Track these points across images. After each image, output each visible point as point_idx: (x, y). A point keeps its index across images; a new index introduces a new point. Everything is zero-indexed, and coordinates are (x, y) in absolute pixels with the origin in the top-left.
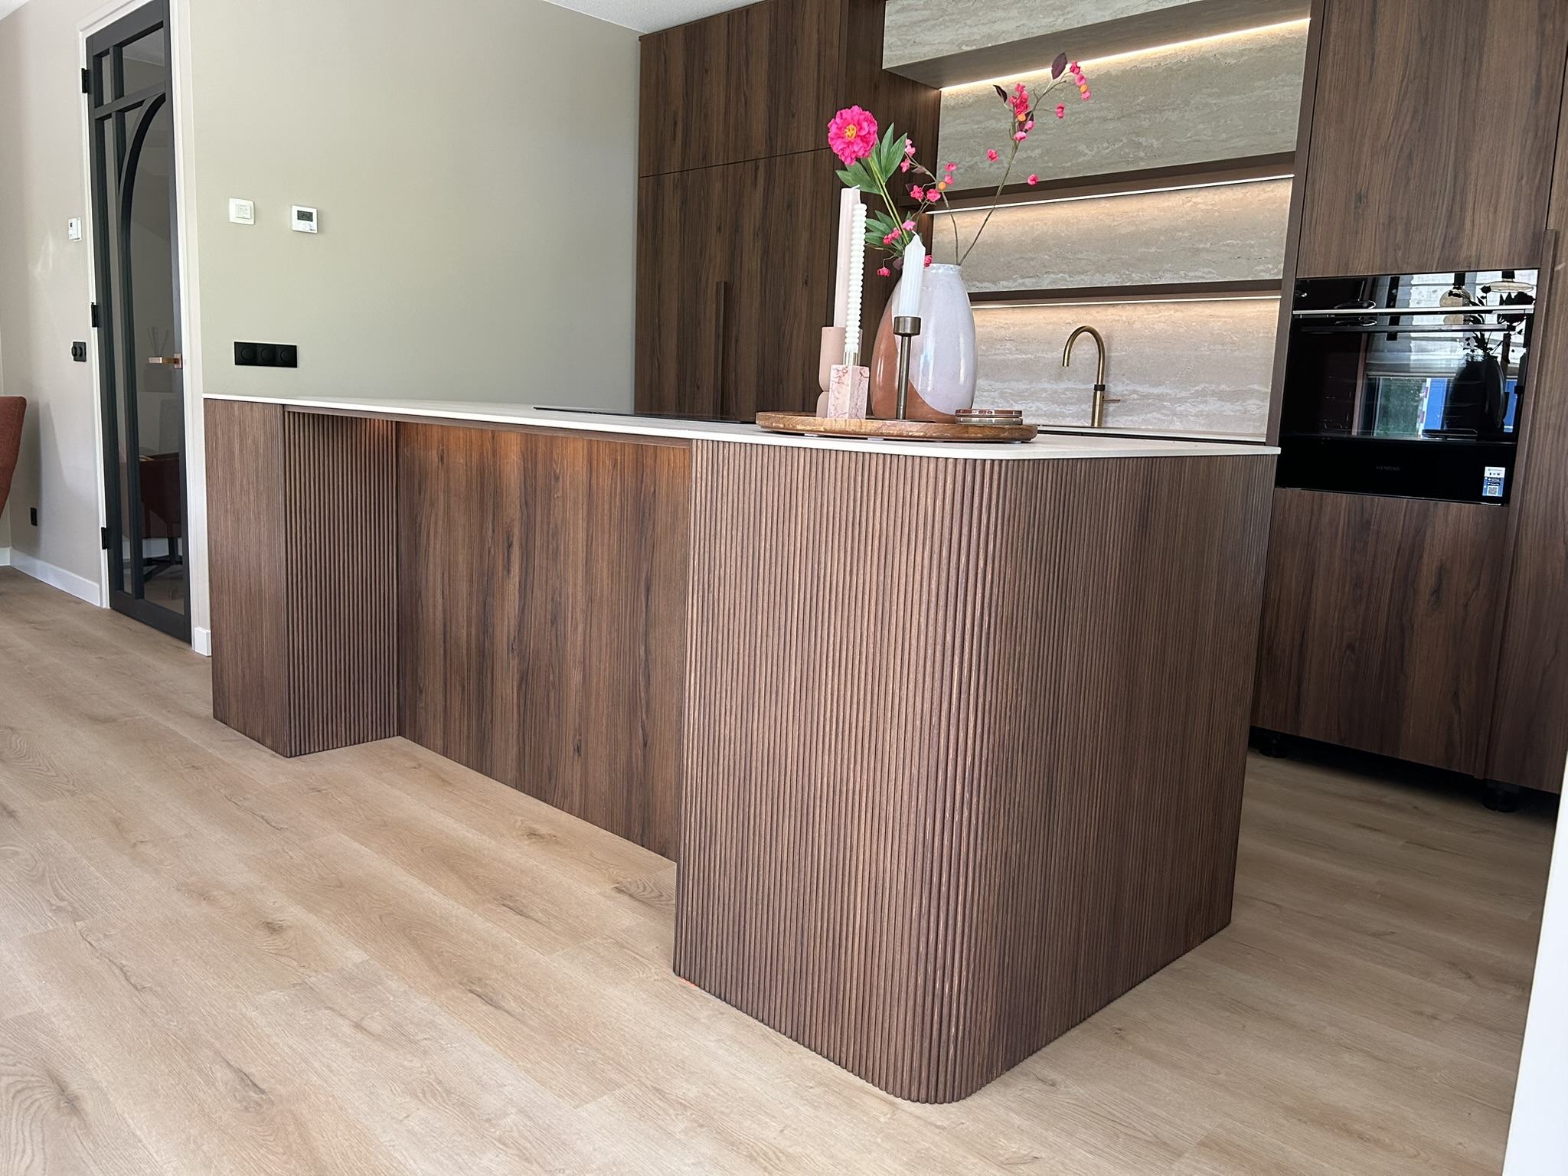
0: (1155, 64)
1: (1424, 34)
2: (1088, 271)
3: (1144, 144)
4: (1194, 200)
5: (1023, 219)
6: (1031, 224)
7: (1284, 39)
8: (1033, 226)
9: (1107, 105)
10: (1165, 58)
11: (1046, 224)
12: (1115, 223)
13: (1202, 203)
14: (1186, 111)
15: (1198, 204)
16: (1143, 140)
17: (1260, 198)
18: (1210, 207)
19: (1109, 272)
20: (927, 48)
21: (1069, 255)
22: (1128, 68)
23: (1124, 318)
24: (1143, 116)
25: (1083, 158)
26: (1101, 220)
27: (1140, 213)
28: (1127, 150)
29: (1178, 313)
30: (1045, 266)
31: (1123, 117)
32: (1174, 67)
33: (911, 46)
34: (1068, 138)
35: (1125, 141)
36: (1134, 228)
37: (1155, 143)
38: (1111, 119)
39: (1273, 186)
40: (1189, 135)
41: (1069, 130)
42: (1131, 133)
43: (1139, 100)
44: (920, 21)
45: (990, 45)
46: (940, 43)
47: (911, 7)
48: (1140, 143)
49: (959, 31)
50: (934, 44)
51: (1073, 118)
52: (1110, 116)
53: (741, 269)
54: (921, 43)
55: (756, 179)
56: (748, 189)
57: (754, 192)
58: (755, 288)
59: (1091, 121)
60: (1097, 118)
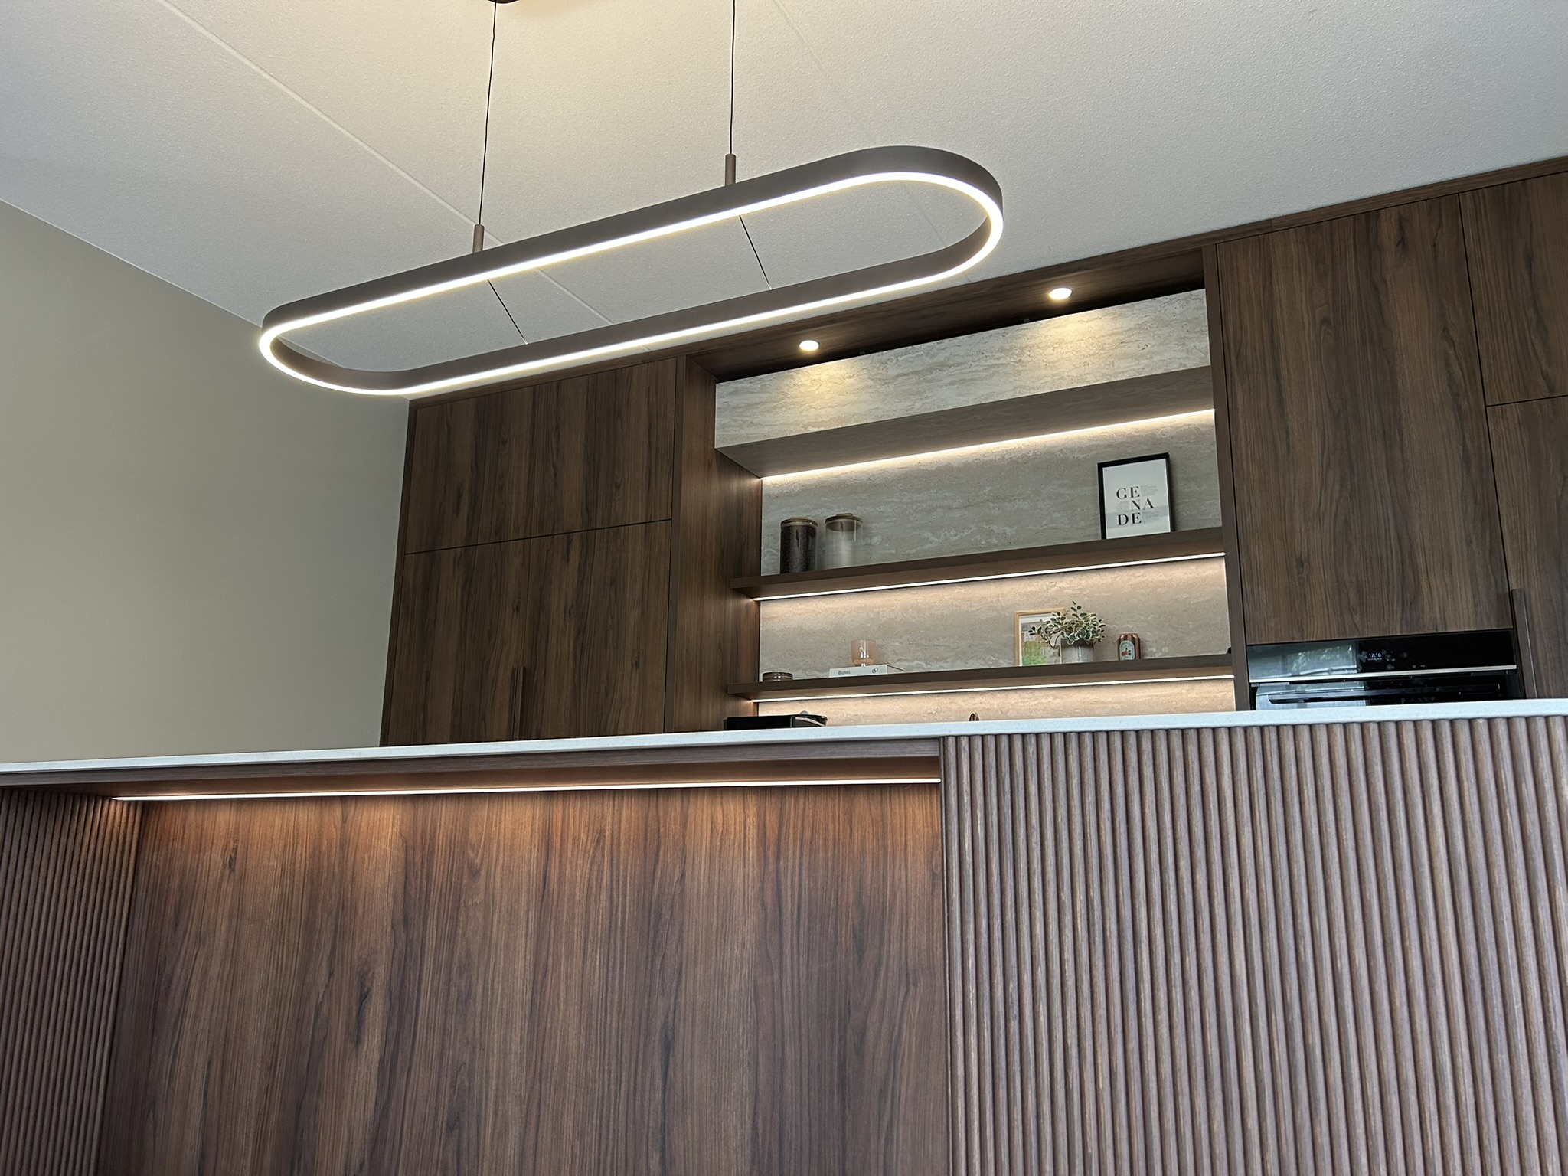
0: (998, 457)
1: (1336, 411)
2: (947, 658)
3: (997, 531)
4: (1059, 585)
5: (866, 606)
6: (876, 610)
7: (1130, 436)
8: (879, 613)
9: (951, 494)
10: (1008, 452)
11: (893, 610)
12: (973, 609)
13: (1068, 588)
14: (1038, 500)
15: (1065, 589)
16: (994, 527)
17: (1131, 583)
18: (1078, 592)
19: (972, 658)
20: (767, 429)
21: (923, 642)
22: (970, 461)
23: (995, 706)
24: (991, 505)
25: (929, 545)
26: (957, 606)
27: (1000, 599)
28: (978, 537)
29: (1058, 700)
30: (896, 654)
31: (969, 506)
32: (1020, 461)
33: (748, 426)
34: (910, 525)
35: (974, 528)
36: (995, 614)
37: (1008, 530)
38: (956, 508)
39: (1142, 571)
40: (1045, 522)
41: (911, 518)
42: (979, 521)
43: (986, 491)
44: (758, 404)
45: (840, 426)
46: (781, 424)
47: (746, 391)
48: (993, 531)
49: (804, 413)
50: (776, 425)
51: (914, 507)
52: (956, 505)
53: (546, 652)
54: (760, 424)
55: (568, 553)
56: (557, 564)
57: (566, 567)
58: (566, 673)
59: (935, 509)
60: (942, 507)
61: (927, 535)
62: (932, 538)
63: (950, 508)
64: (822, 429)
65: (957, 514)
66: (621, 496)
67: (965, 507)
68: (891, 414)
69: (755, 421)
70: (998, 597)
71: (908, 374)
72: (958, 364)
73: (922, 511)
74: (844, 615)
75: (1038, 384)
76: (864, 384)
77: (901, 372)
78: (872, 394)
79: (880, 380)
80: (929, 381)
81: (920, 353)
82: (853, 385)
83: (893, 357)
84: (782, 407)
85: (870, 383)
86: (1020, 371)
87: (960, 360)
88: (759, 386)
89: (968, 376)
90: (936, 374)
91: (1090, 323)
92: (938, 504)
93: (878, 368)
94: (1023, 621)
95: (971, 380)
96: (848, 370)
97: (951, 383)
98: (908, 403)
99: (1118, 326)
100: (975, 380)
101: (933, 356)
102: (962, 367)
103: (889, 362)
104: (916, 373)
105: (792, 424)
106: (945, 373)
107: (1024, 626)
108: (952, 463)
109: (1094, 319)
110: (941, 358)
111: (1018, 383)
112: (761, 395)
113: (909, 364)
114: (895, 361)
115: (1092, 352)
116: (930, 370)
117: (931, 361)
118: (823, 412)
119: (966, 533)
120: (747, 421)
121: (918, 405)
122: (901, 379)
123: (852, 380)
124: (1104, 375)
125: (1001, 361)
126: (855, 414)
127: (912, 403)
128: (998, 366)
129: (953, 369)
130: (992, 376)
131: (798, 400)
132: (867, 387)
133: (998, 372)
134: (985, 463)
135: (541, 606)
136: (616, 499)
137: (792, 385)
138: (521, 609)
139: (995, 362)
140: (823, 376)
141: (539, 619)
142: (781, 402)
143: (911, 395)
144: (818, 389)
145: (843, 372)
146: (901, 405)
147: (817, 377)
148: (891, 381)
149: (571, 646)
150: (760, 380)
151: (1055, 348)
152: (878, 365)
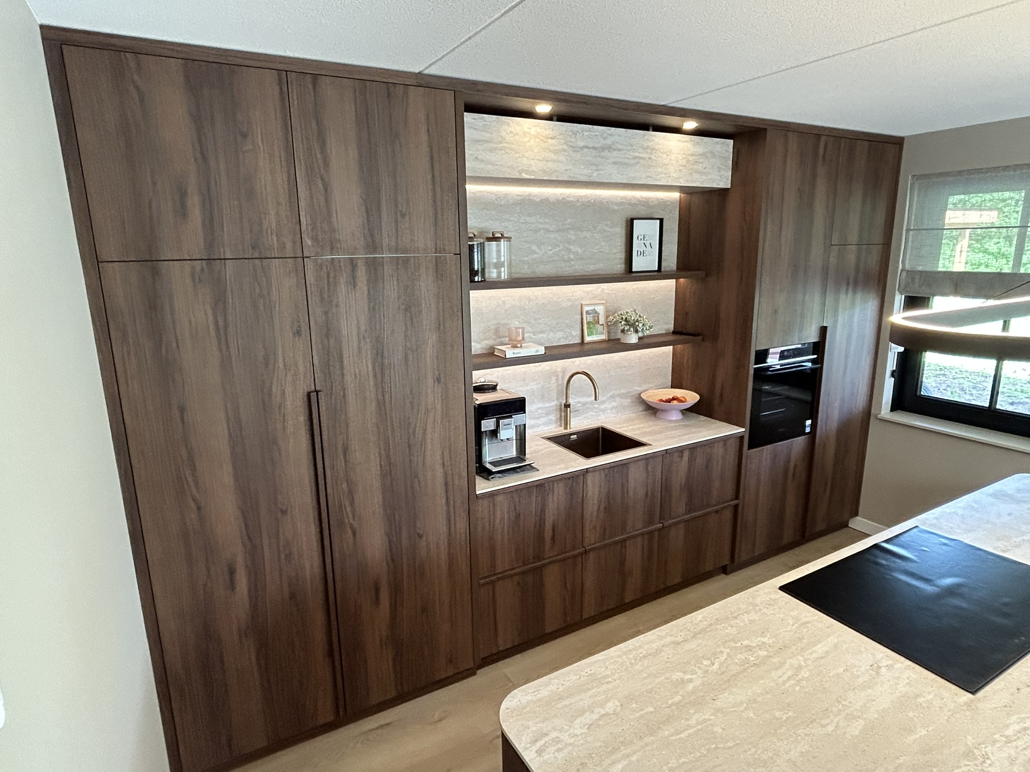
0: (575, 199)
2: (545, 331)
5: (496, 296)
6: (503, 299)
8: (505, 301)
10: (581, 197)
14: (595, 233)
16: (572, 247)
21: (532, 321)
22: (560, 199)
24: (571, 232)
25: (536, 256)
26: (551, 298)
28: (563, 253)
31: (559, 230)
32: (587, 205)
34: (524, 240)
36: (571, 303)
37: (579, 251)
38: (551, 231)
41: (525, 234)
42: (565, 242)
43: (568, 221)
44: (481, 141)
45: (546, 178)
46: (501, 165)
49: (519, 160)
50: (497, 165)
52: (551, 229)
53: (343, 375)
54: (483, 161)
55: (354, 277)
56: (343, 289)
57: (353, 292)
58: (368, 393)
59: (539, 230)
60: (543, 229)
61: (534, 248)
62: (538, 251)
63: (548, 231)
64: (532, 177)
65: (552, 236)
66: (407, 225)
67: (557, 231)
68: (578, 176)
69: (479, 157)
71: (589, 148)
72: (619, 150)
73: (531, 228)
75: (658, 177)
76: (561, 147)
77: (585, 144)
78: (566, 158)
79: (572, 147)
80: (602, 157)
81: (598, 134)
82: (553, 145)
84: (501, 149)
85: (565, 147)
87: (619, 147)
88: (481, 124)
89: (624, 161)
90: (606, 153)
92: (541, 226)
93: (570, 136)
94: (586, 309)
96: (551, 132)
97: (614, 163)
99: (696, 150)
101: (605, 139)
102: (621, 152)
103: (577, 133)
104: (594, 148)
105: (508, 167)
106: (611, 154)
107: (587, 312)
108: (550, 198)
109: (686, 142)
110: (610, 141)
111: (648, 174)
112: (484, 133)
113: (590, 139)
114: (581, 134)
115: (683, 164)
116: (603, 149)
117: (604, 142)
118: (532, 162)
119: (557, 250)
121: (595, 174)
122: (585, 150)
123: (553, 141)
124: (688, 181)
125: (641, 155)
126: (555, 171)
127: (591, 173)
128: (641, 158)
129: (616, 152)
130: (636, 164)
131: (513, 147)
132: (564, 150)
133: (639, 163)
134: (568, 202)
135: (329, 331)
136: (403, 227)
137: (509, 132)
138: (303, 333)
139: (638, 155)
140: (533, 131)
141: (329, 342)
142: (501, 145)
143: (591, 165)
144: (528, 141)
145: (547, 132)
146: (586, 172)
147: (528, 130)
148: (579, 150)
149: (370, 368)
150: (482, 118)
151: (667, 155)
152: (571, 134)
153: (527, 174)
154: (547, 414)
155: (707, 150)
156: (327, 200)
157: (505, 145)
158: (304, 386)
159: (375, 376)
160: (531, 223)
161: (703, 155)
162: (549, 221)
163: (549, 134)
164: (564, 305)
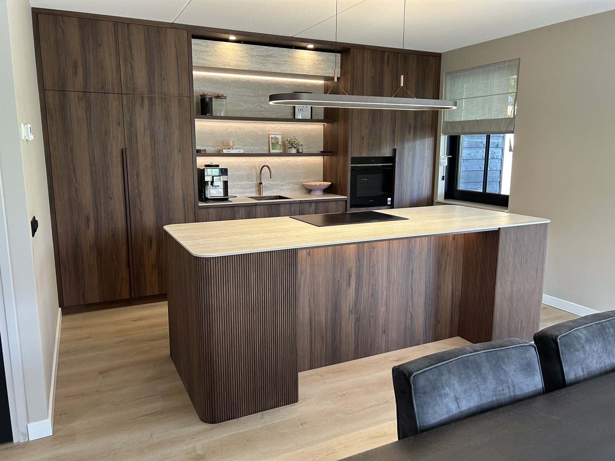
3: (264, 106)
4: (280, 126)
6: (226, 128)
7: (300, 83)
10: (267, 81)
11: (232, 128)
12: (257, 131)
13: (283, 127)
18: (285, 129)
19: (256, 146)
20: (209, 63)
22: (256, 81)
26: (252, 129)
32: (271, 84)
33: (201, 60)
35: (257, 104)
41: (237, 97)
42: (259, 102)
43: (260, 92)
44: (205, 51)
45: (237, 69)
46: (215, 62)
47: (200, 45)
48: (262, 106)
49: (224, 60)
50: (213, 62)
51: (238, 93)
52: (251, 95)
53: (137, 143)
54: (206, 60)
55: (143, 103)
56: (138, 107)
57: (142, 109)
58: (148, 152)
59: (245, 95)
60: (247, 95)
61: (242, 104)
62: (244, 105)
63: (249, 96)
64: (231, 68)
65: (252, 98)
66: (166, 84)
67: (254, 97)
68: (254, 68)
69: (204, 58)
70: (264, 127)
71: (260, 56)
72: (275, 57)
73: (240, 95)
74: (215, 128)
75: (298, 70)
76: (245, 55)
77: (257, 54)
78: (248, 60)
79: (250, 55)
80: (266, 60)
81: (264, 49)
82: (241, 54)
83: (255, 48)
84: (215, 55)
85: (247, 55)
86: (293, 65)
87: (276, 56)
88: (205, 44)
89: (278, 62)
90: (268, 58)
91: (312, 55)
92: (246, 94)
93: (250, 50)
94: (271, 136)
95: (279, 63)
96: (239, 48)
97: (273, 63)
98: (260, 66)
99: (318, 59)
100: (280, 64)
101: (268, 52)
102: (277, 58)
103: (253, 49)
104: (262, 56)
105: (219, 63)
106: (271, 59)
107: (272, 138)
108: (250, 80)
109: (313, 54)
110: (270, 53)
111: (292, 69)
112: (206, 48)
113: (260, 52)
114: (255, 50)
115: (312, 65)
116: (267, 56)
117: (267, 53)
118: (230, 61)
120: (201, 57)
121: (263, 68)
122: (257, 57)
123: (241, 52)
124: (314, 73)
125: (288, 60)
126: (242, 65)
127: (261, 66)
128: (288, 61)
129: (273, 58)
130: (285, 64)
131: (221, 54)
132: (246, 56)
133: (287, 63)
134: (260, 83)
135: (132, 124)
136: (164, 84)
137: (218, 48)
138: (121, 124)
139: (286, 59)
140: (230, 48)
141: (131, 129)
142: (214, 53)
143: (261, 63)
144: (228, 52)
145: (238, 48)
146: (258, 66)
147: (228, 47)
148: (254, 56)
149: (149, 142)
150: (205, 42)
151: (302, 60)
152: (250, 49)
153: (227, 66)
154: (251, 188)
155: (325, 58)
156: (132, 72)
157: (217, 53)
158: (121, 147)
159: (151, 145)
160: (241, 92)
161: (323, 60)
162: (250, 91)
163: (239, 49)
164: (259, 133)
